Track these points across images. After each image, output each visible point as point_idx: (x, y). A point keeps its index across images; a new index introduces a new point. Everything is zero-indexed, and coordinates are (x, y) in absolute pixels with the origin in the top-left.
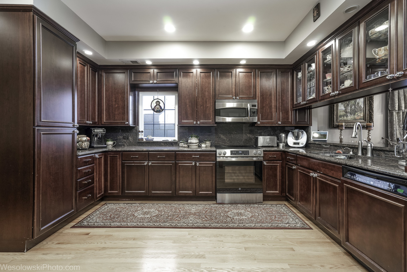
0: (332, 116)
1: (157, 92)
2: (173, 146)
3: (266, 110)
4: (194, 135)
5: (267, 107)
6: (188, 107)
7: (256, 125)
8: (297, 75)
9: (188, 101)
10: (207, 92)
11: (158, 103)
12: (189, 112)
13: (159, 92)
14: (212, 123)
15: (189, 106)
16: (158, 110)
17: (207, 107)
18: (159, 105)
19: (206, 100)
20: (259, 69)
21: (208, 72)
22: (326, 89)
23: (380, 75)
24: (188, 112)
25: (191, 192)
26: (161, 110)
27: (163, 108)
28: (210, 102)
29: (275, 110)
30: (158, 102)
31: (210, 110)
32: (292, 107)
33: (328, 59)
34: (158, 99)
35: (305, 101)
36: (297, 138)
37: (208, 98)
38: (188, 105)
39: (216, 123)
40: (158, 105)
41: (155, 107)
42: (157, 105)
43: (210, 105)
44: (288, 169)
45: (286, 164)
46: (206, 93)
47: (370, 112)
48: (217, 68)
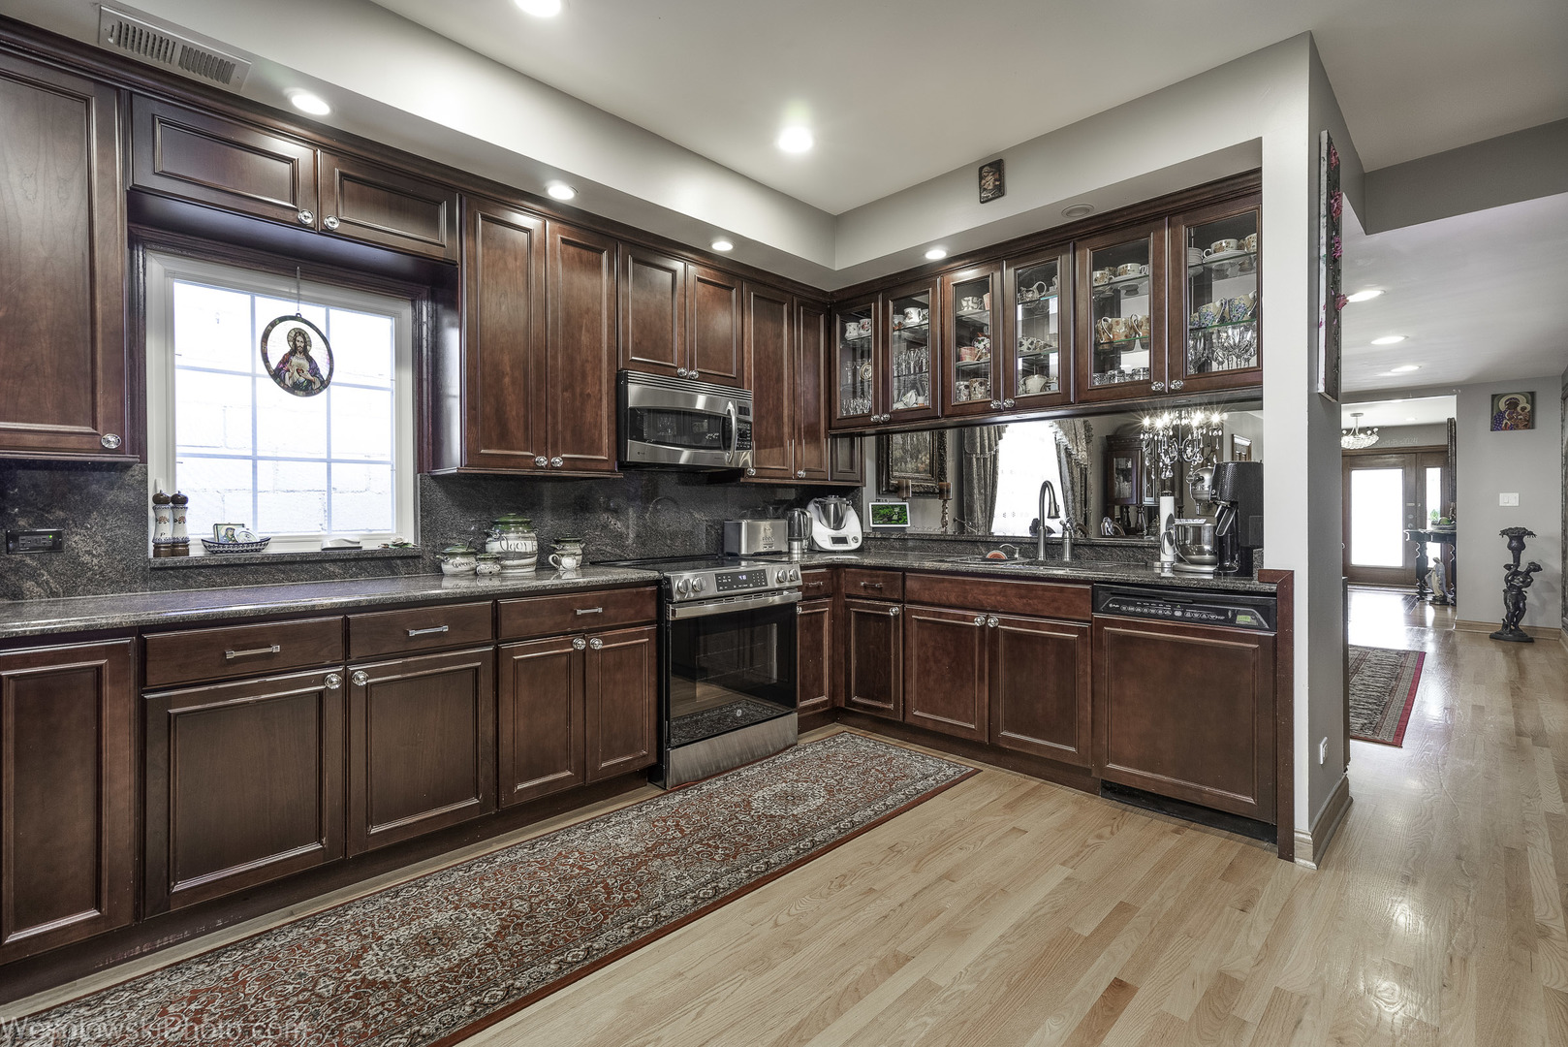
0: (885, 459)
1: (293, 283)
2: (394, 573)
3: (769, 429)
4: (514, 517)
5: (771, 420)
6: (510, 389)
7: (742, 480)
8: (844, 330)
9: (506, 358)
10: (588, 331)
11: (299, 345)
12: (514, 413)
13: (304, 285)
14: (606, 467)
15: (513, 383)
16: (302, 379)
17: (589, 395)
18: (305, 352)
19: (583, 366)
20: (753, 282)
21: (588, 246)
22: (962, 387)
23: (1116, 382)
24: (508, 408)
25: (569, 773)
26: (318, 384)
27: (324, 372)
28: (600, 376)
29: (791, 430)
30: (300, 338)
31: (599, 412)
32: (827, 426)
33: (966, 309)
34: (297, 318)
35: (887, 412)
36: (838, 523)
37: (589, 358)
38: (507, 380)
39: (624, 466)
40: (298, 355)
41: (285, 360)
42: (293, 352)
43: (600, 390)
44: (856, 619)
45: (847, 606)
46: (585, 338)
47: (941, 455)
48: (625, 242)
